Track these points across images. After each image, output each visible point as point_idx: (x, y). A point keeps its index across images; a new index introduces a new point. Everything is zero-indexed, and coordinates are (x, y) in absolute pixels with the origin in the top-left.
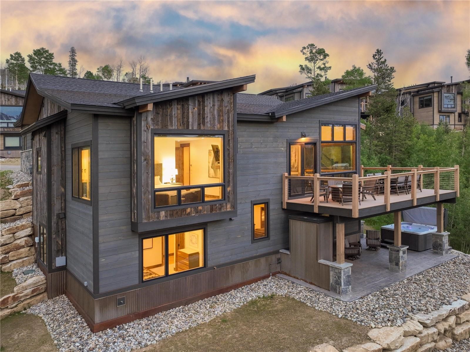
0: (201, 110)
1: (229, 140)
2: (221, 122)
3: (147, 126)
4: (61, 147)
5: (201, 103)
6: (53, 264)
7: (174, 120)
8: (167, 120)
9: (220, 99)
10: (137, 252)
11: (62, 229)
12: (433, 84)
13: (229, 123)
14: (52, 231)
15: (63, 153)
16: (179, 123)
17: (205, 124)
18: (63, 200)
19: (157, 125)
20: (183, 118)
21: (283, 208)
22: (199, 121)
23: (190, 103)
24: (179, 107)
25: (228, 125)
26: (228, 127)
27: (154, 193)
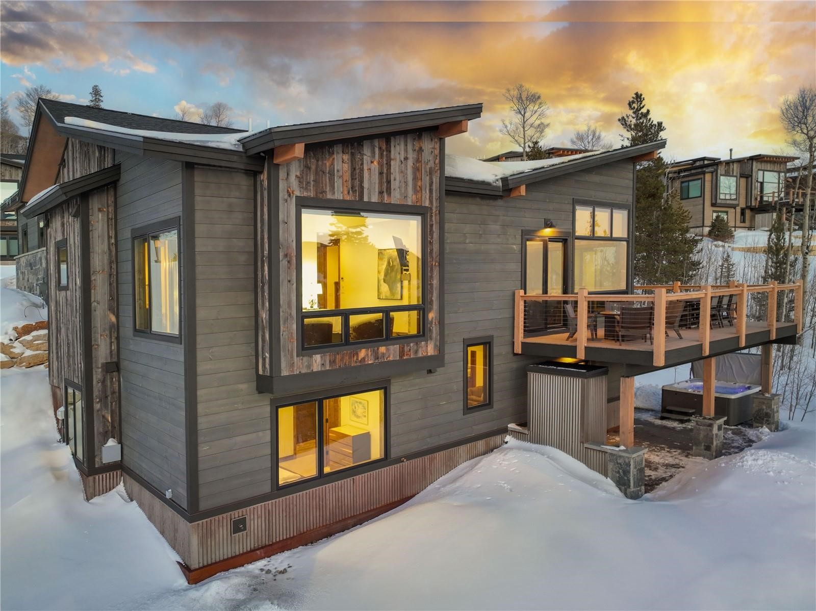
0: (385, 165)
1: (432, 226)
2: (417, 190)
3: (288, 191)
4: (109, 237)
5: (385, 153)
6: (97, 459)
7: (338, 183)
8: (324, 182)
9: (417, 149)
10: (269, 432)
11: (113, 393)
12: (702, 162)
13: (432, 194)
14: (94, 396)
15: (113, 249)
16: (346, 189)
17: (390, 193)
18: (113, 338)
19: (306, 189)
20: (352, 179)
21: (515, 352)
22: (381, 186)
23: (367, 151)
24: (346, 157)
25: (430, 196)
26: (431, 202)
27: (303, 321)
